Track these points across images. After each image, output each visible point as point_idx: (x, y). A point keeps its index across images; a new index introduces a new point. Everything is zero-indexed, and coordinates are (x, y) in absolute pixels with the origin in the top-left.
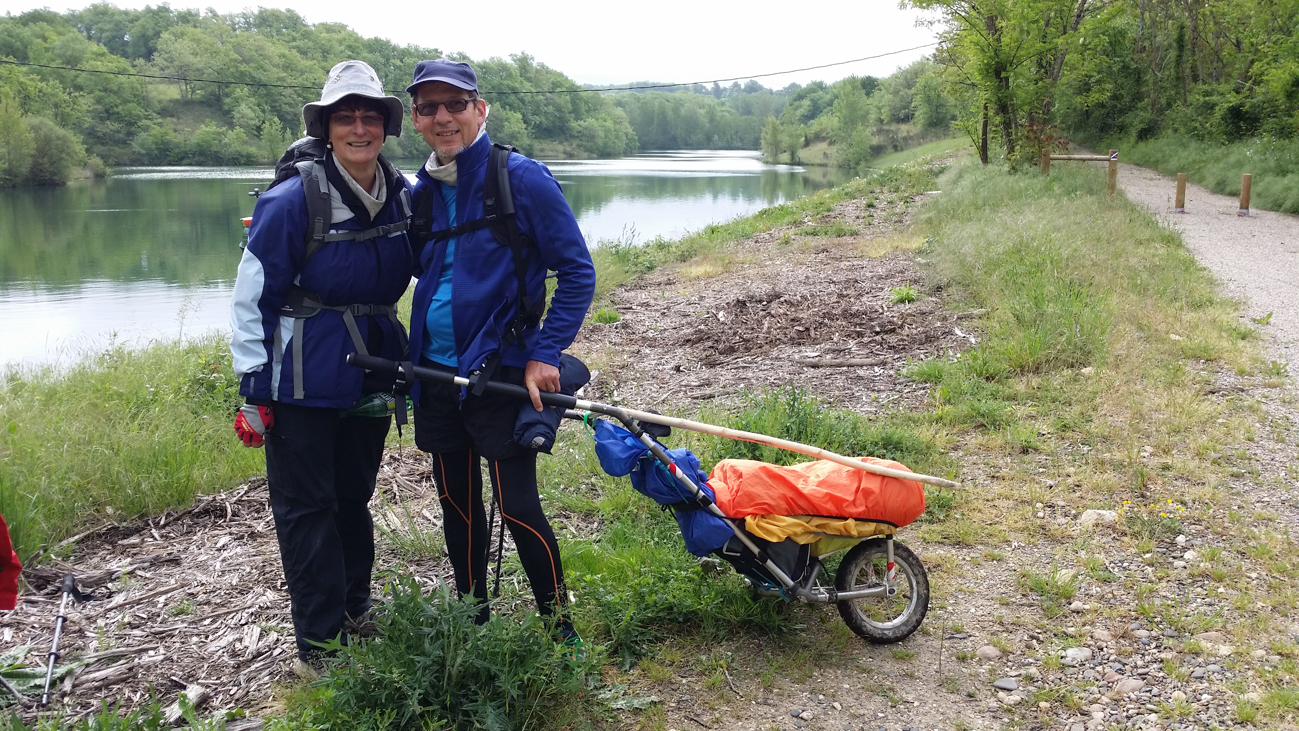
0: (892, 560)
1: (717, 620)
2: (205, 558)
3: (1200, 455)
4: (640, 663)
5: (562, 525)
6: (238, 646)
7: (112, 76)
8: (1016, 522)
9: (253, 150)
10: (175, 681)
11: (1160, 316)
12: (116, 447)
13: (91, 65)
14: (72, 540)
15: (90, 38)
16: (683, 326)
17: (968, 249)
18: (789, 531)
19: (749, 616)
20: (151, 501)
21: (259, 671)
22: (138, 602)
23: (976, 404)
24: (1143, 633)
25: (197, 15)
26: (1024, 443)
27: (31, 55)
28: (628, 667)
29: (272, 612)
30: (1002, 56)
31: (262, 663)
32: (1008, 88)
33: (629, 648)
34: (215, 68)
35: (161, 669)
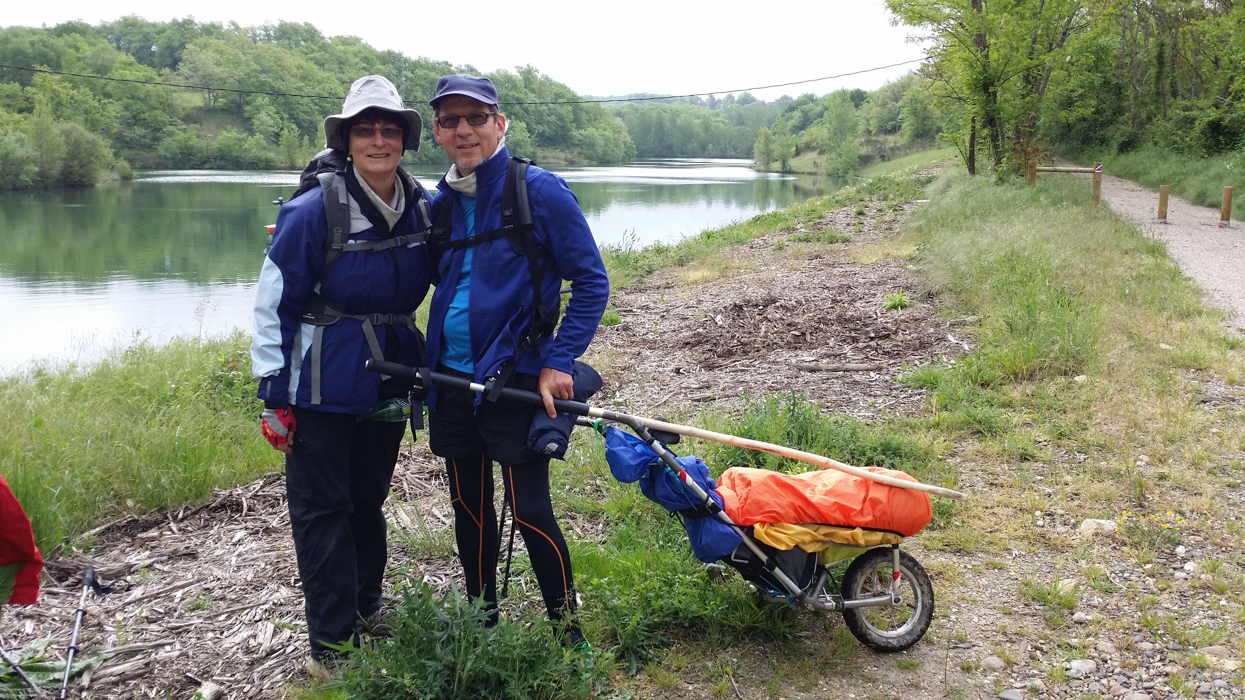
0: (897, 570)
1: (723, 626)
2: (221, 553)
3: (1195, 465)
4: (647, 668)
5: (568, 526)
6: (252, 642)
7: (140, 84)
8: (1016, 530)
9: (271, 155)
10: (190, 678)
11: (1150, 326)
12: (137, 442)
13: (121, 75)
14: (93, 532)
15: (119, 48)
16: (682, 328)
17: (961, 257)
18: (797, 540)
19: (755, 622)
20: (169, 496)
21: (272, 669)
22: (156, 596)
23: (972, 411)
24: (1146, 646)
25: (221, 27)
26: (1021, 451)
27: (63, 63)
28: (634, 671)
29: (284, 609)
30: (991, 71)
31: (275, 660)
32: (995, 102)
33: (636, 653)
34: (237, 77)
35: (177, 664)
